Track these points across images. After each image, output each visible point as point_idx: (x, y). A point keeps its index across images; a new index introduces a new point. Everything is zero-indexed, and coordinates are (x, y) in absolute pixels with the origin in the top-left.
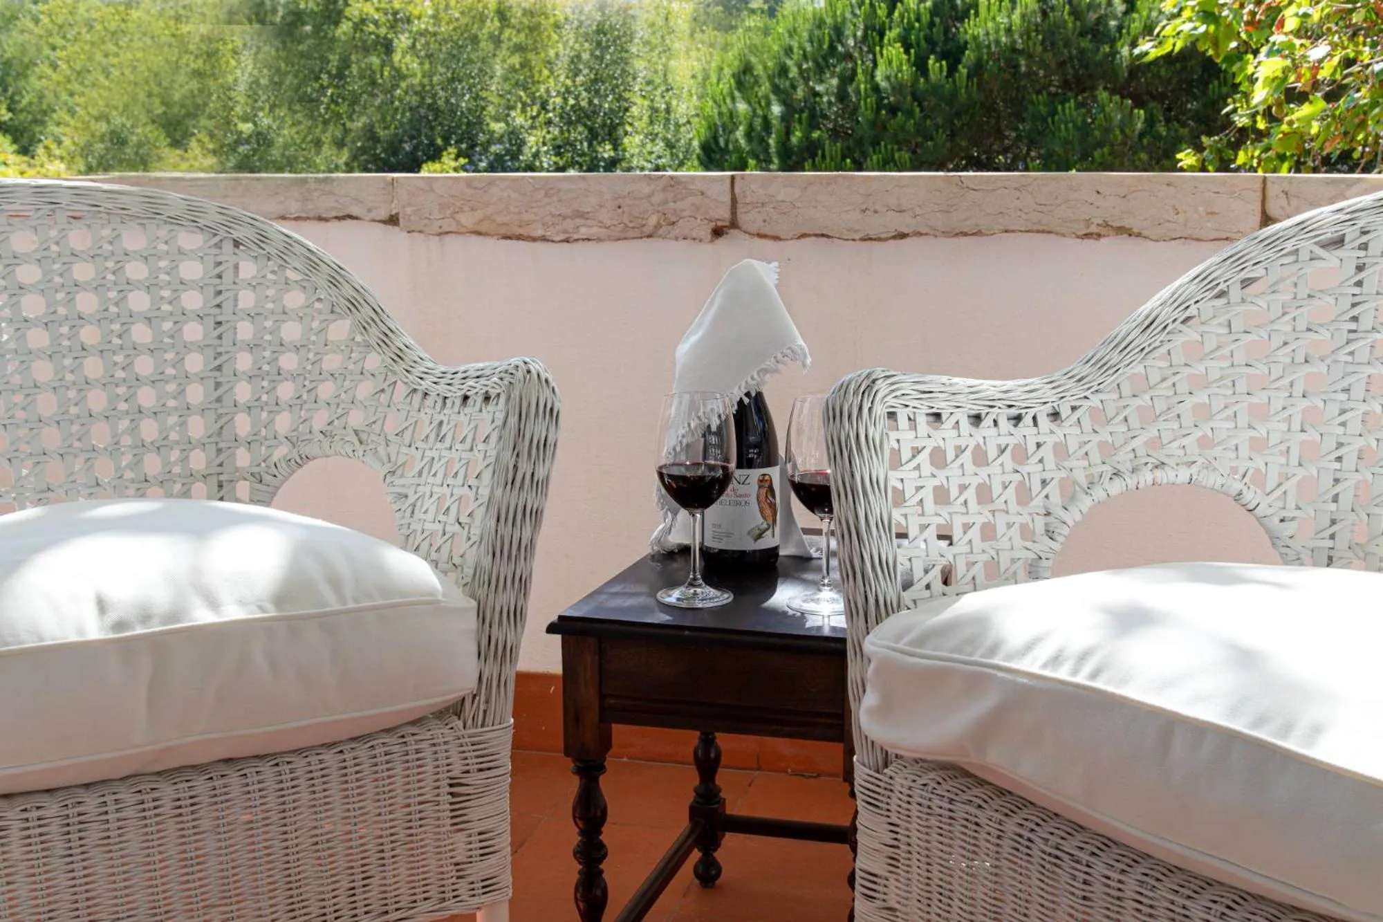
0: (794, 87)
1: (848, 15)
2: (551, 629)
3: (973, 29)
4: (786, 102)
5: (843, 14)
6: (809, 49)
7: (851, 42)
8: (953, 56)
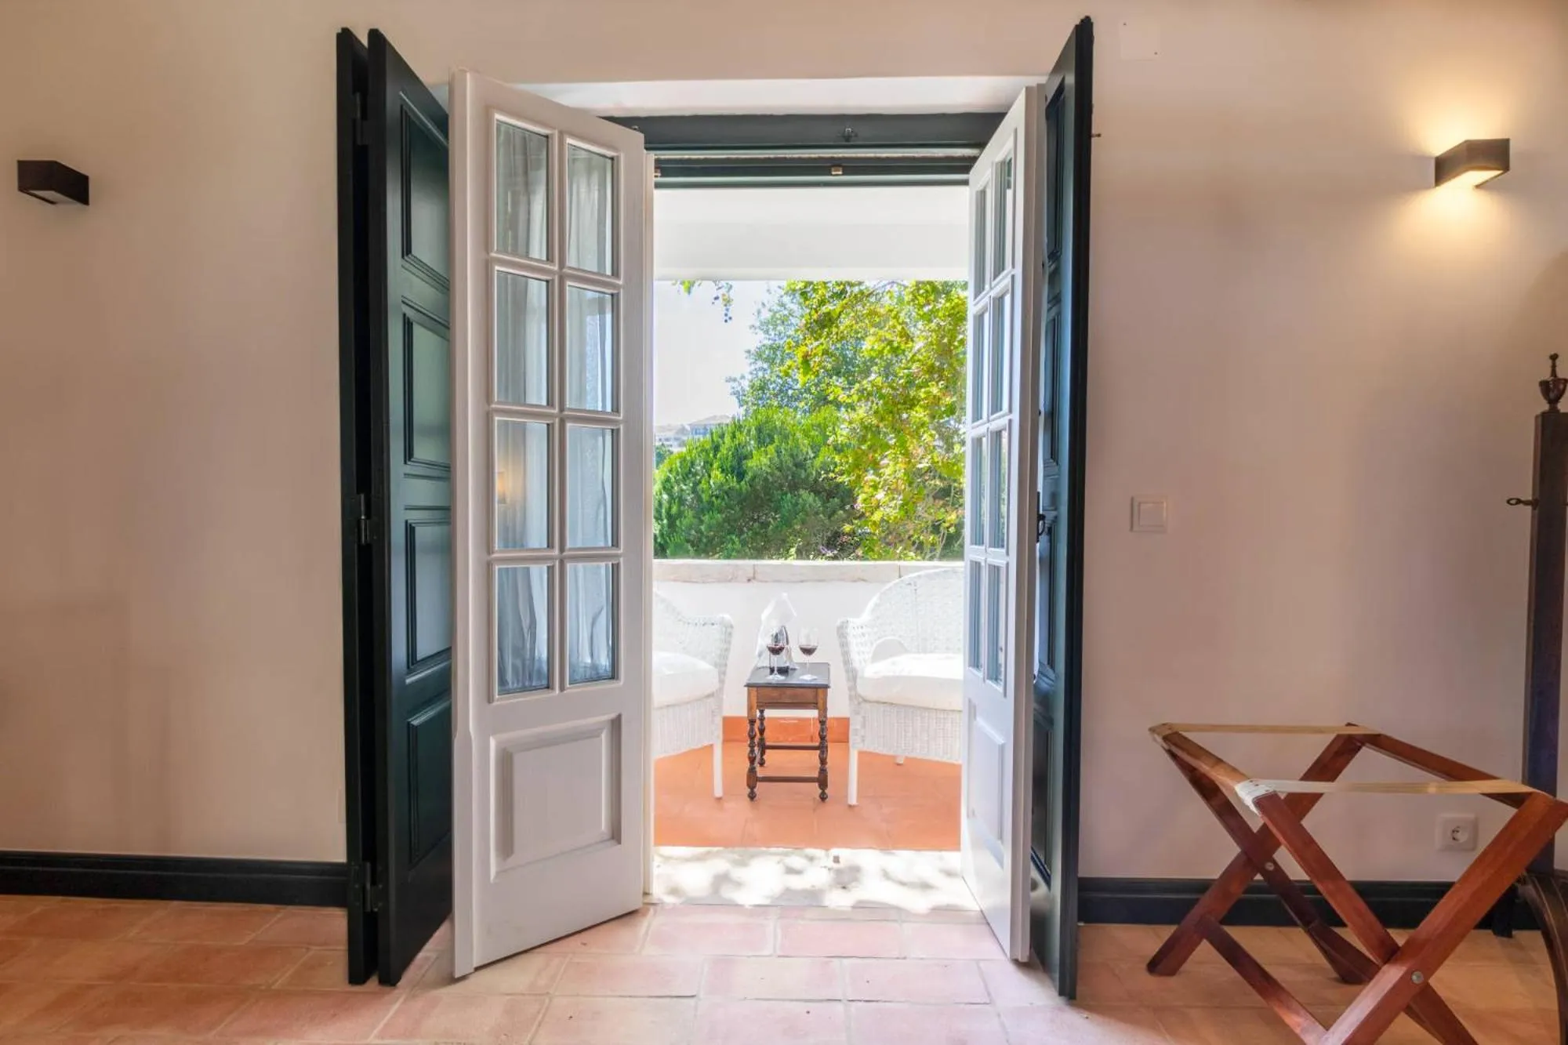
0: (672, 487)
1: (697, 456)
2: (745, 686)
3: (751, 464)
4: (670, 494)
5: (695, 457)
6: (679, 470)
7: (699, 468)
8: (741, 475)
